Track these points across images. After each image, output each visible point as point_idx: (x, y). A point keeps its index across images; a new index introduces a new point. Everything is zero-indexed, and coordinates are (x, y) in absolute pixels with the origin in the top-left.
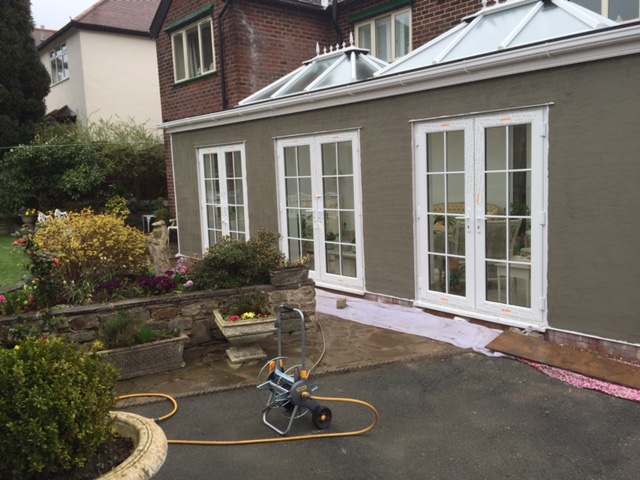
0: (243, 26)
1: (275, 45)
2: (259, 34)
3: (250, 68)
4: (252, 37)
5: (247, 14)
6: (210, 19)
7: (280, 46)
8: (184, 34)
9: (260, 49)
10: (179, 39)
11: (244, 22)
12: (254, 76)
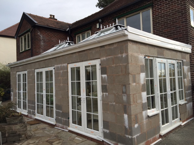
0: (39, 35)
1: (50, 41)
2: (44, 37)
3: (40, 47)
4: (42, 38)
5: (39, 31)
6: (29, 33)
7: (52, 41)
8: (23, 37)
9: (44, 42)
10: (22, 39)
11: (39, 34)
12: (42, 50)
